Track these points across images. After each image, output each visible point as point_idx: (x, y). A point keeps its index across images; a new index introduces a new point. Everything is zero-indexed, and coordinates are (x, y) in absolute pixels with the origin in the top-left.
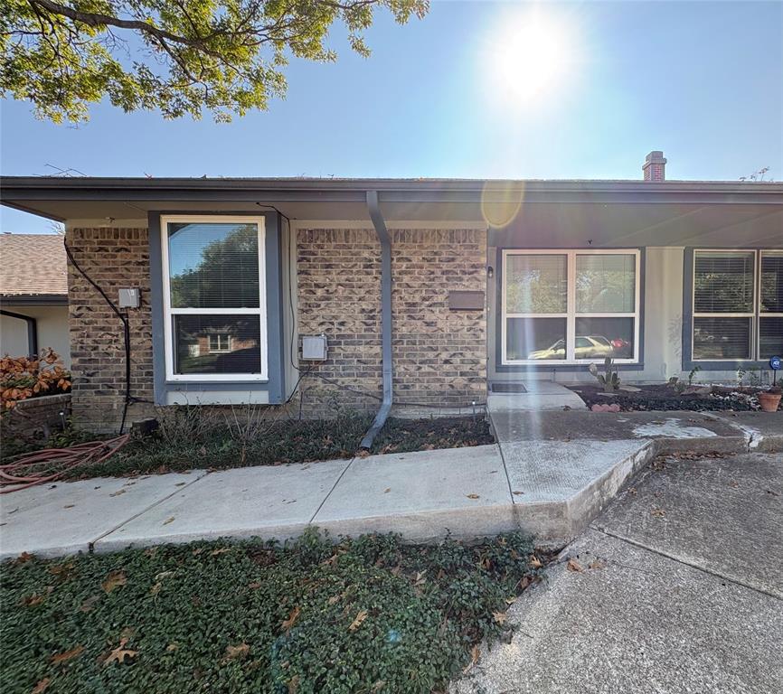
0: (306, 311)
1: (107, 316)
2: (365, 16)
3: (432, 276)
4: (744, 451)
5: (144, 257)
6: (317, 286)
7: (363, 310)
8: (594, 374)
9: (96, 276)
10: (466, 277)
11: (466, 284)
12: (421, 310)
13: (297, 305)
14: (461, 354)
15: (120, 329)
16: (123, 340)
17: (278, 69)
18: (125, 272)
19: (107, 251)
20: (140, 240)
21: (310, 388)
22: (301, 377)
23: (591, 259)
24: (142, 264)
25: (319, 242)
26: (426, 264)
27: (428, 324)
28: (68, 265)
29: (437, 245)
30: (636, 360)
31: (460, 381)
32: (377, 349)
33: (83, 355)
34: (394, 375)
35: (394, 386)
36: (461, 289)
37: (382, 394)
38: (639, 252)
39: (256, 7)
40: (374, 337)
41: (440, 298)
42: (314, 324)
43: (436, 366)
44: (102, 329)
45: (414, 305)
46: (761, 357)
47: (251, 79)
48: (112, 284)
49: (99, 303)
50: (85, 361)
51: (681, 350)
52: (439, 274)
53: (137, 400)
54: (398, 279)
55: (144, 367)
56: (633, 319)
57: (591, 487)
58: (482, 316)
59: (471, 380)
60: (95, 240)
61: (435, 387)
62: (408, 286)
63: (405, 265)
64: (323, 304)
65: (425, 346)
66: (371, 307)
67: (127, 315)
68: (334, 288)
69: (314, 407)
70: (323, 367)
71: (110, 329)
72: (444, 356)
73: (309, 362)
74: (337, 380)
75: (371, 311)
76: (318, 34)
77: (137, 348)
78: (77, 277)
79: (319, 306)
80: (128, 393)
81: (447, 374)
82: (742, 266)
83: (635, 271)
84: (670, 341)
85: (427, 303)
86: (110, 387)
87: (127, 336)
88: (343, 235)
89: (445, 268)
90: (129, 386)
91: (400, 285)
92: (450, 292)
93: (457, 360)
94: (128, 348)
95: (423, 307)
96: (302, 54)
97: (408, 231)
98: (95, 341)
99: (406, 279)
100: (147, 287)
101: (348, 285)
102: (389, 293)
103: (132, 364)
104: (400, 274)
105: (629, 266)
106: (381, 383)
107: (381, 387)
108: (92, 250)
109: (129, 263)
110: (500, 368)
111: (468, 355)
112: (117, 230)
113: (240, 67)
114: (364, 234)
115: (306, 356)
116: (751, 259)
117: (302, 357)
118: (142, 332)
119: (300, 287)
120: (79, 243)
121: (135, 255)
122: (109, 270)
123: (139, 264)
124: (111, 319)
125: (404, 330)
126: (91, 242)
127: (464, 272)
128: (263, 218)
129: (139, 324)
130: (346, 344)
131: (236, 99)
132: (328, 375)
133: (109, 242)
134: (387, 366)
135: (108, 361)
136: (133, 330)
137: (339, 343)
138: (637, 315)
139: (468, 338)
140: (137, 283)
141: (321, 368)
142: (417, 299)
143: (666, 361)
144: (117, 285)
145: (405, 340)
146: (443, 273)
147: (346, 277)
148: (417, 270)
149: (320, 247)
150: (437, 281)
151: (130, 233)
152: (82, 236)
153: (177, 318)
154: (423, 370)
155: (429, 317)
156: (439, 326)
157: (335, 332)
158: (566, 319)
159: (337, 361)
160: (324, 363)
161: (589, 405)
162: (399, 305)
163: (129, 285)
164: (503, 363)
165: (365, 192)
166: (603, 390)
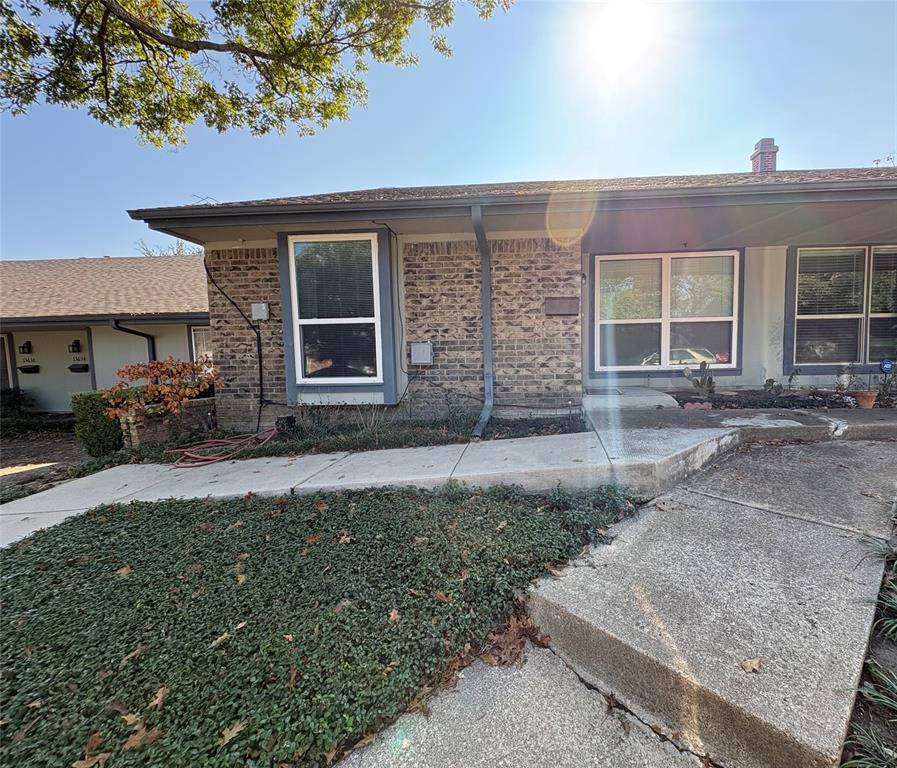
0: (413, 320)
1: (242, 328)
2: (446, 13)
3: (529, 284)
4: (828, 439)
5: (271, 274)
6: (422, 296)
7: (465, 318)
8: (689, 378)
9: (231, 293)
10: (561, 284)
11: (562, 290)
12: (518, 317)
13: (405, 315)
14: (557, 357)
15: (253, 339)
16: (256, 349)
17: (360, 76)
18: (255, 288)
19: (240, 269)
20: (267, 259)
21: (418, 391)
22: (410, 381)
23: (687, 262)
24: (270, 280)
25: (423, 255)
26: (523, 272)
27: (526, 330)
28: (208, 283)
29: (534, 254)
30: (733, 365)
31: (556, 383)
32: (478, 354)
33: (223, 363)
34: (494, 378)
35: (494, 389)
36: (558, 295)
37: (483, 396)
38: (738, 253)
39: (337, 15)
40: (475, 342)
41: (536, 305)
42: (420, 332)
43: (533, 369)
44: (238, 340)
45: (512, 311)
46: (871, 360)
47: (333, 89)
48: (245, 299)
49: (234, 316)
50: (224, 368)
51: (782, 353)
52: (535, 282)
53: (269, 402)
54: (496, 288)
55: (275, 373)
56: (731, 323)
57: (677, 456)
58: (576, 321)
59: (566, 382)
60: (230, 261)
61: (533, 389)
62: (506, 294)
63: (503, 274)
64: (428, 313)
65: (523, 351)
66: (472, 315)
67: (258, 327)
68: (438, 297)
69: (421, 409)
70: (429, 371)
71: (245, 340)
72: (541, 360)
73: (417, 367)
74: (442, 384)
75: (472, 319)
76: (399, 36)
77: (268, 356)
78: (215, 293)
79: (425, 315)
80: (262, 396)
81: (544, 377)
82: (852, 264)
83: (733, 273)
84: (770, 345)
85: (524, 310)
86: (246, 391)
87: (260, 346)
88: (445, 247)
89: (541, 276)
90: (262, 389)
91: (498, 293)
92: (547, 299)
93: (553, 364)
94: (260, 357)
95: (520, 313)
96: (382, 59)
97: (506, 242)
98: (233, 351)
99: (504, 287)
100: (275, 301)
101: (451, 295)
102: (488, 302)
103: (264, 370)
104: (498, 283)
105: (727, 269)
106: (482, 386)
107: (482, 389)
108: (227, 269)
109: (259, 280)
110: (593, 375)
111: (564, 359)
112: (247, 250)
113: (323, 77)
114: (464, 245)
115: (415, 360)
116: (861, 257)
117: (410, 362)
118: (271, 342)
119: (407, 298)
120: (216, 263)
121: (263, 273)
122: (243, 286)
123: (267, 280)
124: (245, 331)
125: (503, 336)
126: (226, 263)
127: (559, 279)
128: (375, 234)
129: (269, 334)
130: (450, 349)
131: (319, 112)
132: (434, 379)
133: (241, 261)
134: (488, 369)
135: (244, 368)
136: (264, 341)
137: (444, 349)
138: (735, 319)
139: (565, 343)
140: (266, 298)
141: (428, 373)
142: (515, 307)
143: (766, 365)
144: (249, 301)
145: (504, 346)
146: (539, 281)
147: (448, 287)
148: (514, 279)
149: (424, 259)
150: (534, 289)
151: (260, 253)
152: (219, 257)
153: (304, 328)
154: (520, 374)
155: (526, 323)
156: (536, 331)
157: (439, 339)
158: (660, 324)
159: (442, 366)
160: (431, 367)
161: (682, 405)
162: (497, 313)
163: (259, 300)
164: (596, 370)
165: (470, 207)
166: (698, 394)
